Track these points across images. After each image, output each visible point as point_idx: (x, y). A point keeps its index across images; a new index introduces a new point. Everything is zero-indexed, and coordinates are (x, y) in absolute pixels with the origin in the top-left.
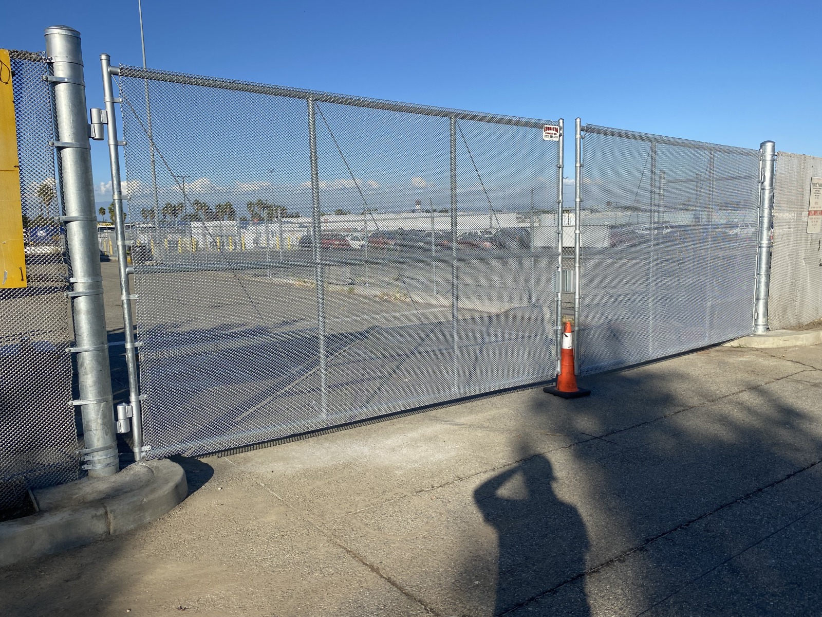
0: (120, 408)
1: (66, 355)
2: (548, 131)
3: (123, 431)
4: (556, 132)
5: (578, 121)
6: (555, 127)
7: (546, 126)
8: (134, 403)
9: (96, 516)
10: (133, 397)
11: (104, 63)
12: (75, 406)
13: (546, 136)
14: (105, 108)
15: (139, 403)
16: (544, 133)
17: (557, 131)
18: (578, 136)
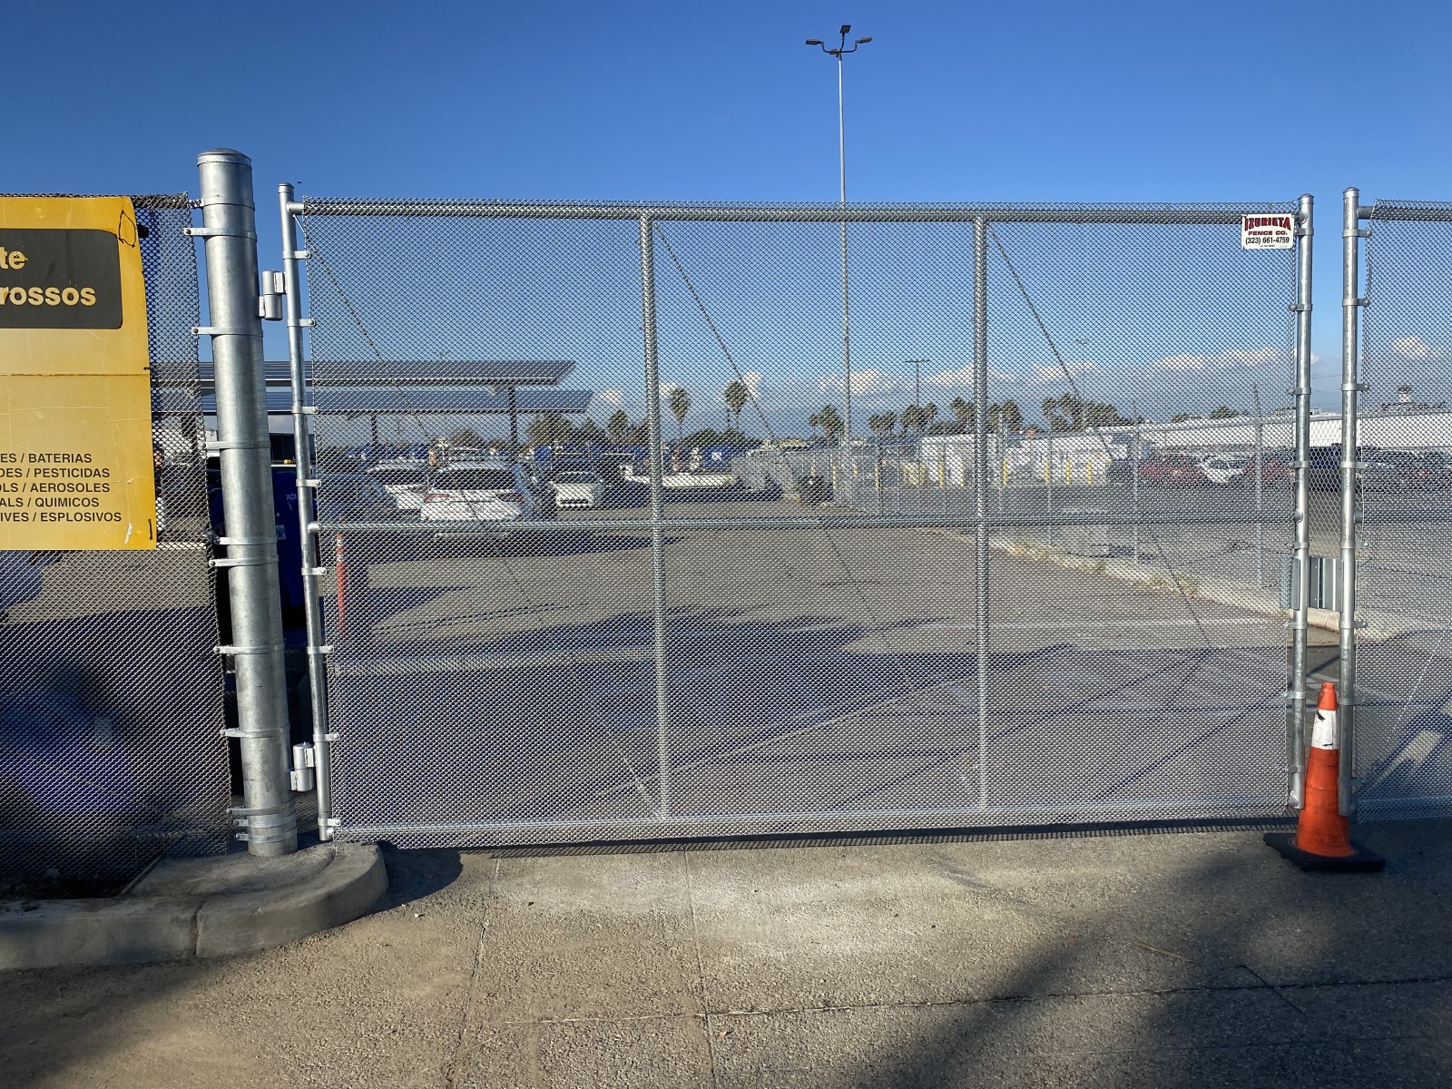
0: (297, 750)
1: (215, 657)
2: (1255, 229)
3: (301, 788)
4: (1282, 229)
5: (1350, 194)
6: (1277, 216)
7: (1249, 216)
8: (318, 746)
9: (177, 920)
10: (317, 736)
11: (283, 197)
12: (230, 738)
13: (1250, 241)
14: (282, 270)
15: (326, 745)
16: (1245, 234)
17: (1287, 224)
18: (1350, 232)
